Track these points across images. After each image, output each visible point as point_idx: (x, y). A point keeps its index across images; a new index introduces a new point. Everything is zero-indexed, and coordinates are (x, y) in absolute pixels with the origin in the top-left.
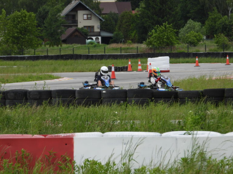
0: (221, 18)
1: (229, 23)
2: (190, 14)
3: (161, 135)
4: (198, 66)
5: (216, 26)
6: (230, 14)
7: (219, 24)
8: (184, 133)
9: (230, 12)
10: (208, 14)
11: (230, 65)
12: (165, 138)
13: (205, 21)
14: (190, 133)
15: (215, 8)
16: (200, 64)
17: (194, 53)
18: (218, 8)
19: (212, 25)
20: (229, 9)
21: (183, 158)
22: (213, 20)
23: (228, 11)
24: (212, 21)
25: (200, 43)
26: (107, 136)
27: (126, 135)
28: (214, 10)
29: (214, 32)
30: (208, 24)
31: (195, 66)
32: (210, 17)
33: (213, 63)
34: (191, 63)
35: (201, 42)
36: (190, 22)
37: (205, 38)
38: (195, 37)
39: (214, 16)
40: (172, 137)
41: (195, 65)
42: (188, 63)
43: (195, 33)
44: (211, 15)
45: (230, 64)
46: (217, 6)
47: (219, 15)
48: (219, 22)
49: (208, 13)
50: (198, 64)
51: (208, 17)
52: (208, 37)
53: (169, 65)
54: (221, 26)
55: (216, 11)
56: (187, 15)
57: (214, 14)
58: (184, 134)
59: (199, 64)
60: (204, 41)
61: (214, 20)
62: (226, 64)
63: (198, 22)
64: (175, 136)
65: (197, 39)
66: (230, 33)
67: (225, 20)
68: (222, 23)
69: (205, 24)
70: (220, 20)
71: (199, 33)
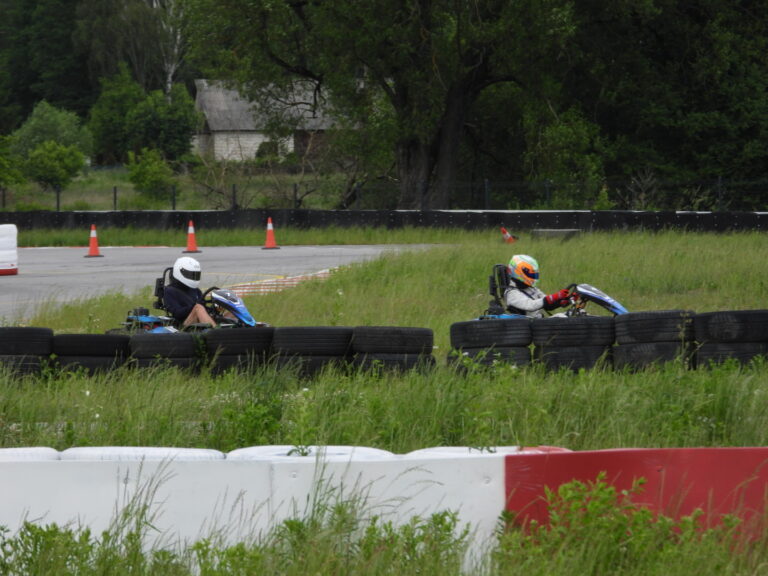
0: (142, 100)
1: (169, 113)
2: (39, 85)
3: (225, 457)
4: (95, 255)
5: (124, 124)
6: (169, 86)
7: (136, 119)
8: (287, 452)
9: (170, 79)
10: (99, 84)
11: (200, 252)
12: (237, 463)
13: (89, 107)
14: (305, 451)
15: (123, 65)
16: (102, 250)
17: (78, 214)
18: (131, 65)
19: (111, 120)
20: (166, 69)
21: (291, 522)
22: (115, 105)
23: (164, 74)
24: (112, 108)
25: (75, 180)
26: (74, 458)
27: (128, 457)
28: (118, 71)
29: (119, 145)
30: (99, 116)
31: (86, 257)
32: (105, 94)
33: (143, 245)
34: (71, 245)
35: (77, 176)
36: (43, 110)
37: (88, 162)
38: (60, 158)
39: (120, 90)
40: (257, 461)
41: (87, 254)
42: (61, 245)
43: (58, 148)
44: (109, 89)
45: (199, 249)
46: (127, 58)
47: (136, 88)
48: (135, 111)
49: (101, 80)
50: (97, 251)
51: (99, 93)
52: (100, 161)
53: (15, 252)
54: (142, 125)
55: (126, 74)
56: (31, 87)
57: (120, 85)
58: (289, 454)
59: (101, 248)
60: (90, 174)
61: (120, 105)
62: (185, 249)
63: (69, 108)
64: (267, 458)
65: (65, 167)
66: (172, 147)
67: (156, 106)
68: (145, 115)
69: (90, 118)
70: (141, 104)
71: (72, 147)
